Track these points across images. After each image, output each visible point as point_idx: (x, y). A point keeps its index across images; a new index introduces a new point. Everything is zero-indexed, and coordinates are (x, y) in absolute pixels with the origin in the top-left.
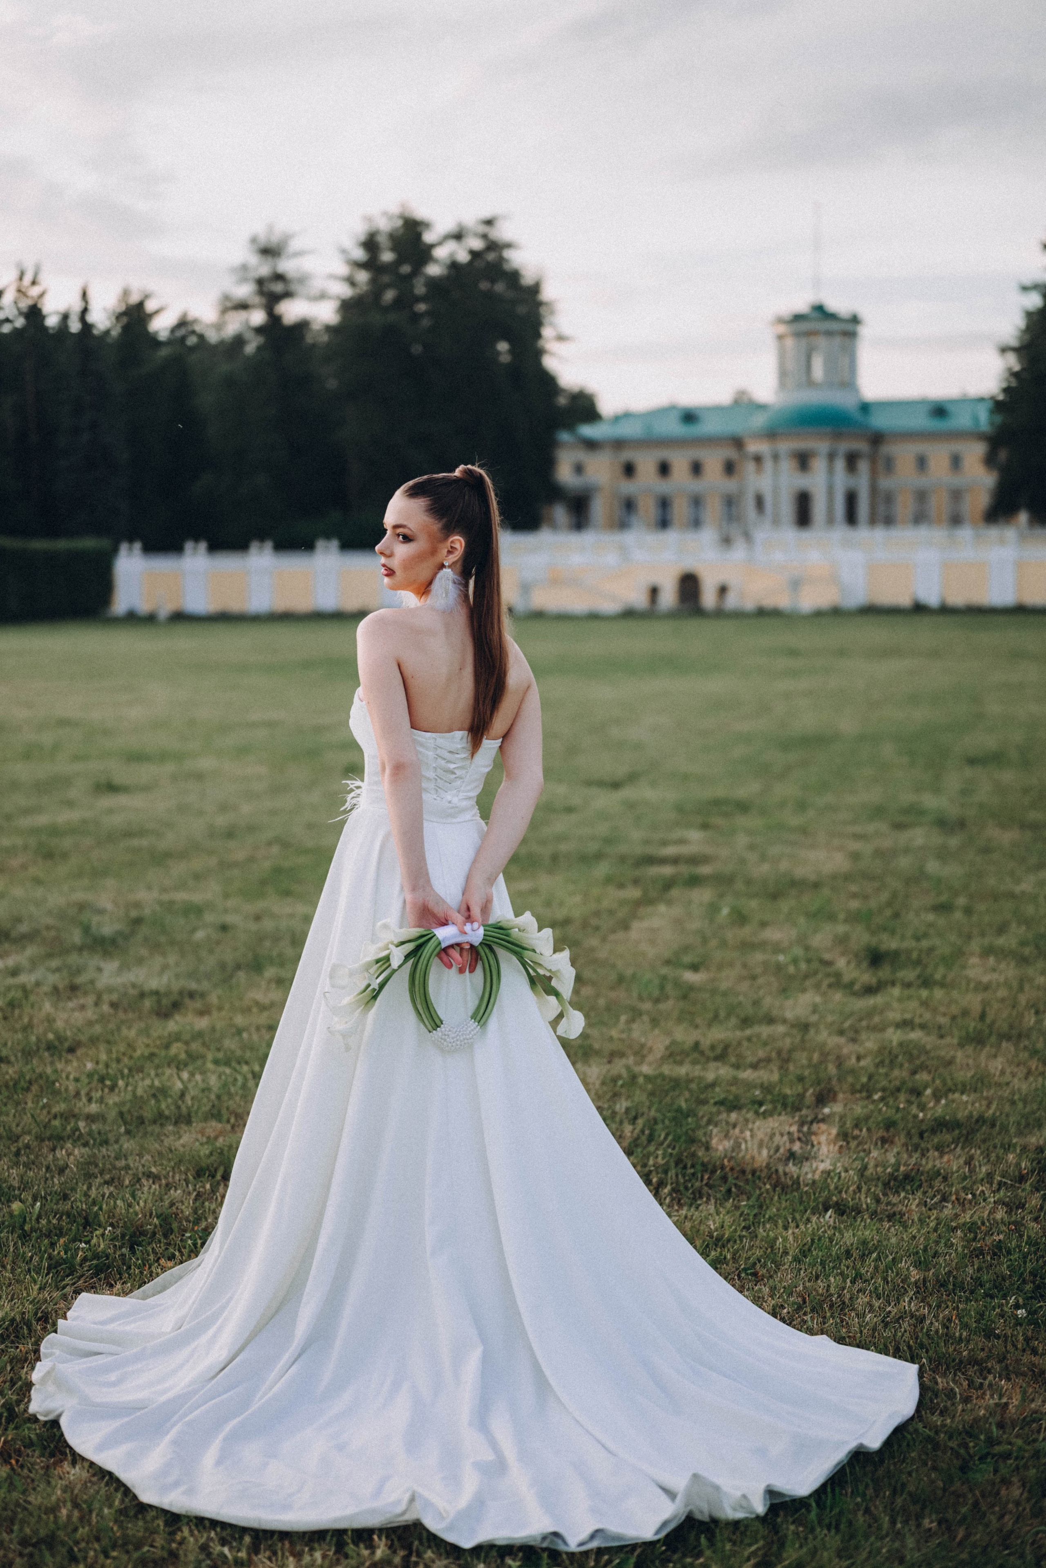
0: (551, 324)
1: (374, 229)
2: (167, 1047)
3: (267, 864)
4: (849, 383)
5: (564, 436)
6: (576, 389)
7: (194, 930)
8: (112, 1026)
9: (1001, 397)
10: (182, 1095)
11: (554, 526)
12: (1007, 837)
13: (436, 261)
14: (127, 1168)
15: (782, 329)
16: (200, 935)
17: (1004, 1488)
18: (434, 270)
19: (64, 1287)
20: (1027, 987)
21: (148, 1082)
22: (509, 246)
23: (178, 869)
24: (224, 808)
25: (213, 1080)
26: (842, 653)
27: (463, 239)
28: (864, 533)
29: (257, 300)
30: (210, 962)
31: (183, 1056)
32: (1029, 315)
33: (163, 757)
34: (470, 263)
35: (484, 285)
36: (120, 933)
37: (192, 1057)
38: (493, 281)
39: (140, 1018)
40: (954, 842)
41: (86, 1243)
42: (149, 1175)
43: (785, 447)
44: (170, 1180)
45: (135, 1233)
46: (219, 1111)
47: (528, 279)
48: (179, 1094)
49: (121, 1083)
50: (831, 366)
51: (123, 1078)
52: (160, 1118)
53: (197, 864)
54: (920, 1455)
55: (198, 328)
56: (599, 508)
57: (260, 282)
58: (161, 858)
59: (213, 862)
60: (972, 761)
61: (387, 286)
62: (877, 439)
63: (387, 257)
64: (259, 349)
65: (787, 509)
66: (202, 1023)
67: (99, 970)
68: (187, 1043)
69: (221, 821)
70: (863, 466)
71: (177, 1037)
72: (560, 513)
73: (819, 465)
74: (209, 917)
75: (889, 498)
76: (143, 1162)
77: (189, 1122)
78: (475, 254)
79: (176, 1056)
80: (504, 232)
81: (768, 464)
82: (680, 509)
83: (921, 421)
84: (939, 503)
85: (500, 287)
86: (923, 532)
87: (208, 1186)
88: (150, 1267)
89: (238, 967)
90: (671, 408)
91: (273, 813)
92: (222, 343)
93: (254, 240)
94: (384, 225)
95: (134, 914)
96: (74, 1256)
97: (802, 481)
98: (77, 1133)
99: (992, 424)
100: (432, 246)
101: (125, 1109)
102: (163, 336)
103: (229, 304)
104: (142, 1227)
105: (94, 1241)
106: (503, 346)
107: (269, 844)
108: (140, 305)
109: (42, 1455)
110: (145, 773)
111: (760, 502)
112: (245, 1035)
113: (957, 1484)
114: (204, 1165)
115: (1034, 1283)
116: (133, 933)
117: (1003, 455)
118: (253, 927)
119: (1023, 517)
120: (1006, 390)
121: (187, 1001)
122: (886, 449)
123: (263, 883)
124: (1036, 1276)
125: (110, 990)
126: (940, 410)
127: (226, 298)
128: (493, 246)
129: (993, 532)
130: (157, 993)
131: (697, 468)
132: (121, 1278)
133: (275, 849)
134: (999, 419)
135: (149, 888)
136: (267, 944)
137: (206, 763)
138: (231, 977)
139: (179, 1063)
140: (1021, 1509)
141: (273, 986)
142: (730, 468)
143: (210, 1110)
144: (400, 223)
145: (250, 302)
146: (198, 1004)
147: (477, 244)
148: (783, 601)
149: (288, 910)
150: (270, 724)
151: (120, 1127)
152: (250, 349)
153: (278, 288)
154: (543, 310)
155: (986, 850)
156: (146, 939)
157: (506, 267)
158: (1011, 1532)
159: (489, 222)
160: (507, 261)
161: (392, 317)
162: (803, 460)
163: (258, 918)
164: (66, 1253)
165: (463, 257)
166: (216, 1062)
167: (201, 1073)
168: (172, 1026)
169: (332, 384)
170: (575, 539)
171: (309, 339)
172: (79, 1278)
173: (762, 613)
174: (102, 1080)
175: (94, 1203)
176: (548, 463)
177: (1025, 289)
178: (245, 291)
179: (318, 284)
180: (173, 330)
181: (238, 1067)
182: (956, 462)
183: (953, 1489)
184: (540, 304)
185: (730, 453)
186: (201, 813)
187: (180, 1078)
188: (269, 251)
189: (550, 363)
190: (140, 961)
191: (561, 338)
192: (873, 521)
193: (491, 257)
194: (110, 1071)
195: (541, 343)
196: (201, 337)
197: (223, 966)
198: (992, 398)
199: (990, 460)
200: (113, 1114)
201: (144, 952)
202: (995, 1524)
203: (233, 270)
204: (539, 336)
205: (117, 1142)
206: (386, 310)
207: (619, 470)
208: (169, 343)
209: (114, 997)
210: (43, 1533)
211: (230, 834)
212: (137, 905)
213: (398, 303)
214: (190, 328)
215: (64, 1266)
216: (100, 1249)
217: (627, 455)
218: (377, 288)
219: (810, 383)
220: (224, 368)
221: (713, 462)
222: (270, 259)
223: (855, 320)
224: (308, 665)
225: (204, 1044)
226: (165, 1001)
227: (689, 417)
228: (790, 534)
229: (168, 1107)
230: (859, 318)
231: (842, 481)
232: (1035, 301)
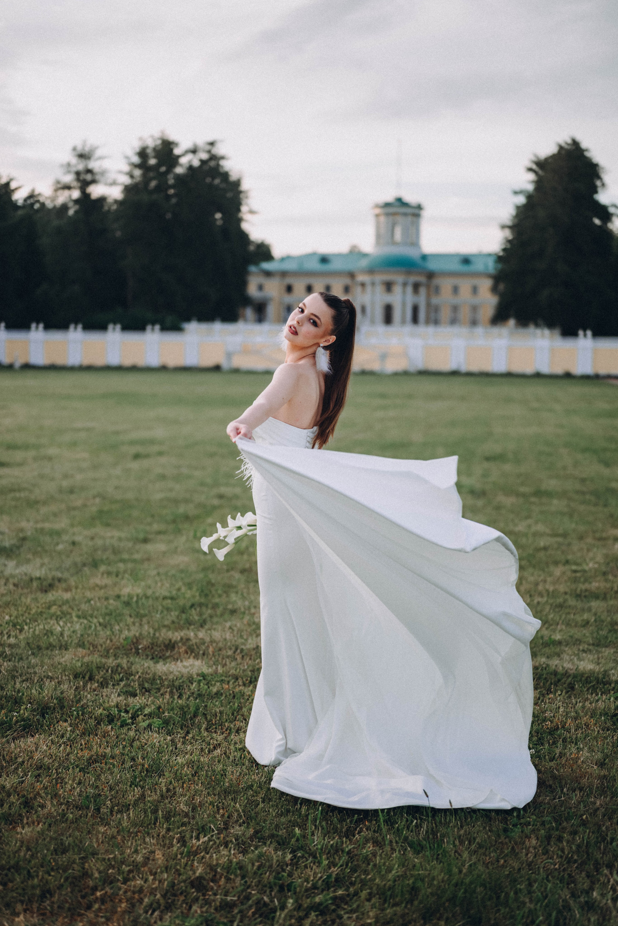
0: (247, 205)
1: (145, 145)
2: (49, 608)
3: (94, 509)
4: (415, 244)
5: (253, 269)
6: (260, 241)
7: (57, 544)
8: (16, 596)
9: (501, 254)
10: (62, 634)
11: (246, 320)
12: (509, 501)
13: (181, 165)
14: (35, 673)
15: (378, 211)
16: (60, 547)
17: (527, 840)
18: (179, 170)
19: (7, 736)
20: (524, 582)
21: (41, 627)
22: (223, 158)
23: (44, 510)
24: (66, 476)
25: (77, 627)
26: (410, 396)
27: (197, 153)
28: (422, 329)
29: (75, 184)
30: (68, 563)
31: (59, 613)
32: (518, 208)
33: (26, 447)
34: (200, 167)
35: (208, 180)
36: (14, 545)
37: (64, 614)
38: (213, 178)
39: (31, 592)
40: (480, 503)
41: (17, 713)
42: (48, 677)
43: (379, 278)
44: (60, 679)
45: (43, 707)
46: (84, 643)
47: (233, 177)
48: (59, 634)
49: (26, 628)
50: (405, 232)
51: (26, 624)
52: (50, 647)
53: (54, 508)
54: (482, 824)
55: (42, 199)
56: (271, 310)
57: (78, 173)
58: (33, 504)
59: (63, 506)
60: (488, 459)
61: (151, 179)
62: (431, 275)
63: (152, 161)
64: (76, 212)
65: (379, 313)
66: (67, 596)
67: (5, 565)
68: (60, 606)
69: (65, 484)
70: (423, 291)
71: (54, 603)
72: (249, 312)
73: (397, 289)
74: (65, 538)
75: (437, 309)
76: (43, 669)
77: (66, 649)
78: (203, 162)
79: (55, 613)
80: (220, 150)
81: (369, 288)
83: (456, 266)
84: (465, 313)
85: (217, 181)
86: (456, 330)
87: (81, 683)
88: (54, 726)
89: (84, 565)
90: (313, 254)
91: (95, 480)
92: (55, 207)
93: (74, 149)
94: (151, 143)
95: (21, 535)
96: (11, 720)
97: (388, 299)
98: (5, 654)
99: (496, 269)
100: (179, 157)
101: (30, 641)
102: (20, 203)
103: (59, 186)
104: (47, 704)
105: (22, 711)
106: (218, 216)
107: (94, 497)
108: (7, 184)
109: (6, 824)
110: (19, 455)
111: (364, 311)
112: (92, 602)
113: (502, 838)
114: (78, 671)
115: (537, 736)
116: (22, 546)
117: (501, 287)
118: (91, 543)
119: (512, 322)
120: (504, 250)
121: (57, 583)
122: (436, 281)
123: (93, 519)
124: (538, 733)
125: (12, 576)
126: (466, 260)
127: (58, 182)
128: (214, 158)
129: (496, 330)
130: (40, 578)
132: (37, 732)
133: (97, 500)
134: (500, 266)
135: (28, 521)
136: (99, 553)
137: (52, 451)
138: (80, 570)
139: (57, 617)
140: (536, 850)
141: (105, 576)
142: (347, 290)
143: (78, 642)
144: (159, 142)
145: (72, 185)
146: (64, 585)
147: (204, 156)
148: (376, 367)
149: (109, 534)
150: (88, 430)
151: (28, 651)
152: (71, 212)
153: (89, 177)
154: (242, 196)
155: (498, 508)
156: (29, 549)
157: (221, 170)
158: (532, 862)
159: (212, 144)
160: (222, 167)
161: (155, 197)
162: (389, 286)
163: (92, 538)
164: (6, 718)
165: (196, 163)
166: (79, 617)
167: (70, 623)
168: (51, 596)
169: (118, 234)
170: (258, 328)
171: (106, 208)
172: (15, 731)
173: (364, 373)
174: (14, 625)
175: (19, 691)
176: (243, 284)
177: (516, 193)
178: (69, 178)
179: (112, 176)
180: (25, 200)
181: (91, 620)
182: (475, 290)
183: (500, 841)
184: (241, 192)
185: (347, 281)
186: (53, 479)
187: (59, 625)
188: (83, 156)
189: (245, 226)
190: (28, 561)
191: (252, 212)
192: (428, 322)
193: (212, 164)
194: (19, 621)
195: (241, 215)
196: (43, 205)
197: (75, 564)
198: (496, 254)
199: (494, 289)
200: (23, 644)
201: (30, 556)
202: (524, 858)
203: (62, 166)
204: (239, 210)
205: (27, 658)
206: (151, 192)
207: (283, 289)
208: (24, 207)
209: (16, 581)
210: (12, 862)
211: (71, 491)
212: (22, 530)
213: (158, 189)
214: (36, 199)
215: (5, 725)
216: (25, 716)
217: (289, 280)
218: (146, 179)
219: (394, 243)
220: (56, 223)
221: (337, 286)
222: (83, 160)
223: (419, 207)
224: (105, 396)
225: (70, 607)
226: (45, 583)
227: (324, 260)
228: (381, 328)
229: (54, 640)
230: (422, 206)
231: (410, 299)
232: (521, 200)
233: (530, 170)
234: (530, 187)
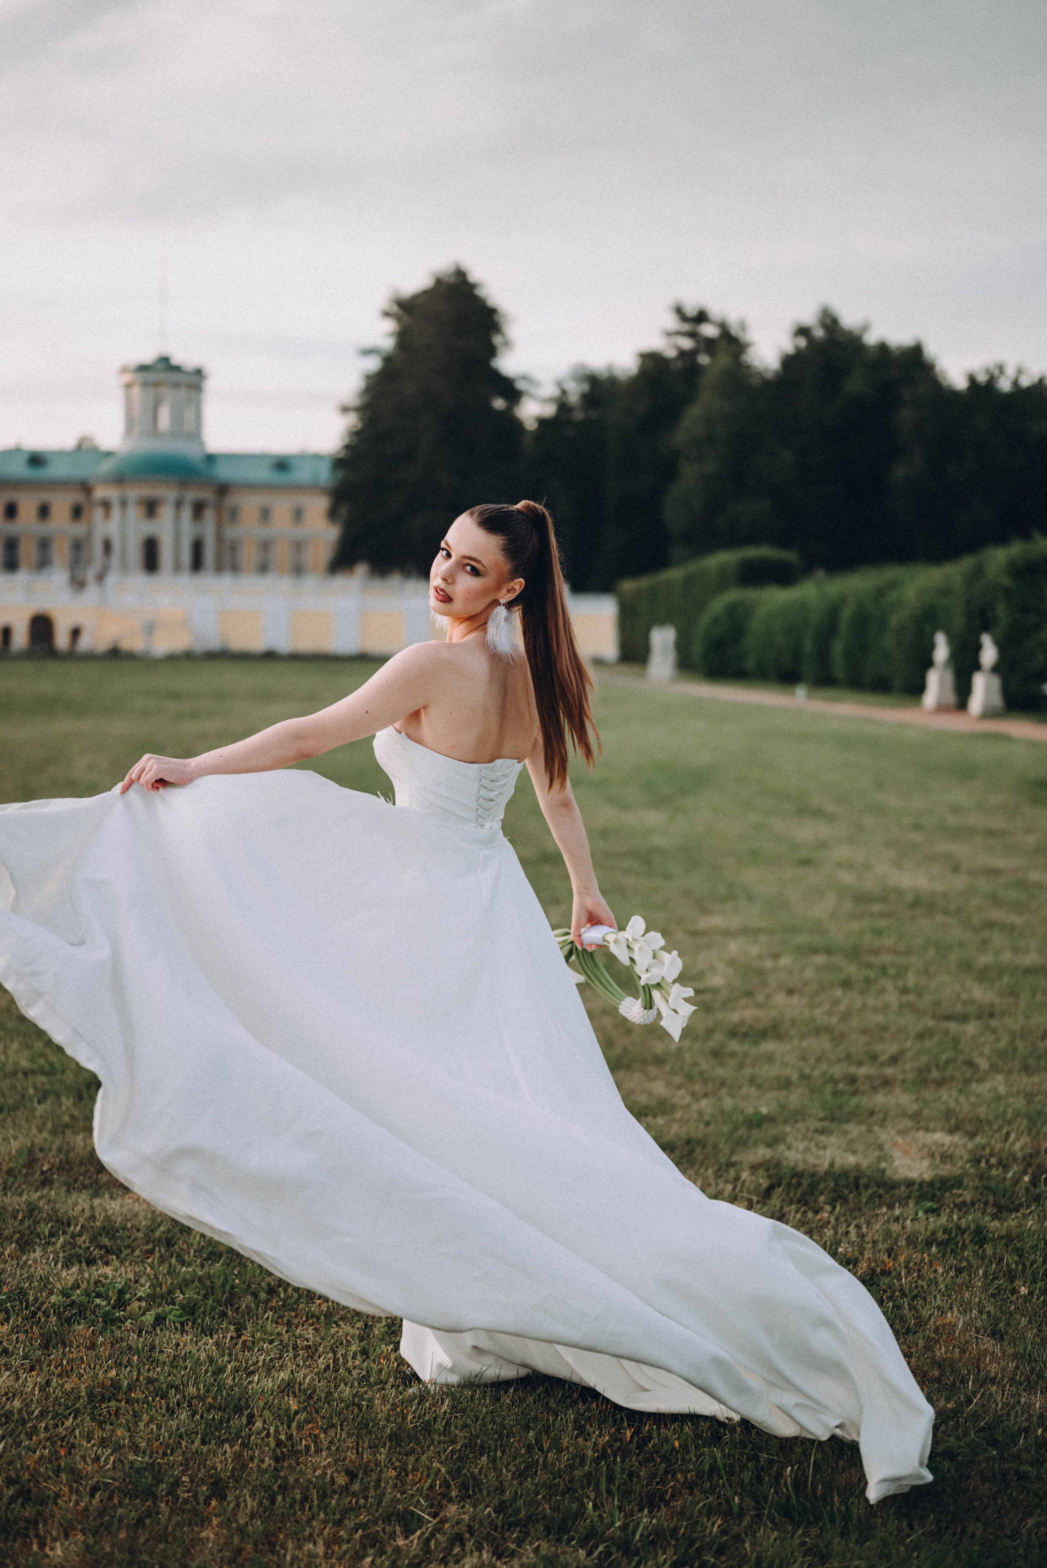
4: (196, 435)
9: (341, 454)
15: (127, 378)
28: (208, 580)
32: (368, 377)
43: (134, 493)
50: (177, 418)
62: (223, 489)
65: (135, 554)
70: (209, 515)
73: (166, 513)
75: (234, 547)
81: (116, 511)
82: (27, 551)
83: (264, 474)
84: (282, 553)
86: (269, 581)
90: (17, 450)
97: (150, 528)
99: (334, 479)
111: (107, 546)
117: (344, 511)
119: (363, 569)
120: (347, 447)
122: (232, 500)
126: (282, 464)
129: (340, 582)
131: (44, 512)
134: (341, 474)
142: (77, 512)
148: (135, 643)
162: (151, 508)
173: (115, 654)
177: (364, 352)
182: (298, 515)
185: (78, 497)
192: (219, 568)
198: (332, 455)
199: (332, 514)
219: (154, 431)
221: (61, 505)
223: (199, 373)
227: (36, 460)
228: (139, 579)
230: (204, 373)
231: (188, 529)
232: (373, 364)
233: (386, 314)
234: (388, 343)
